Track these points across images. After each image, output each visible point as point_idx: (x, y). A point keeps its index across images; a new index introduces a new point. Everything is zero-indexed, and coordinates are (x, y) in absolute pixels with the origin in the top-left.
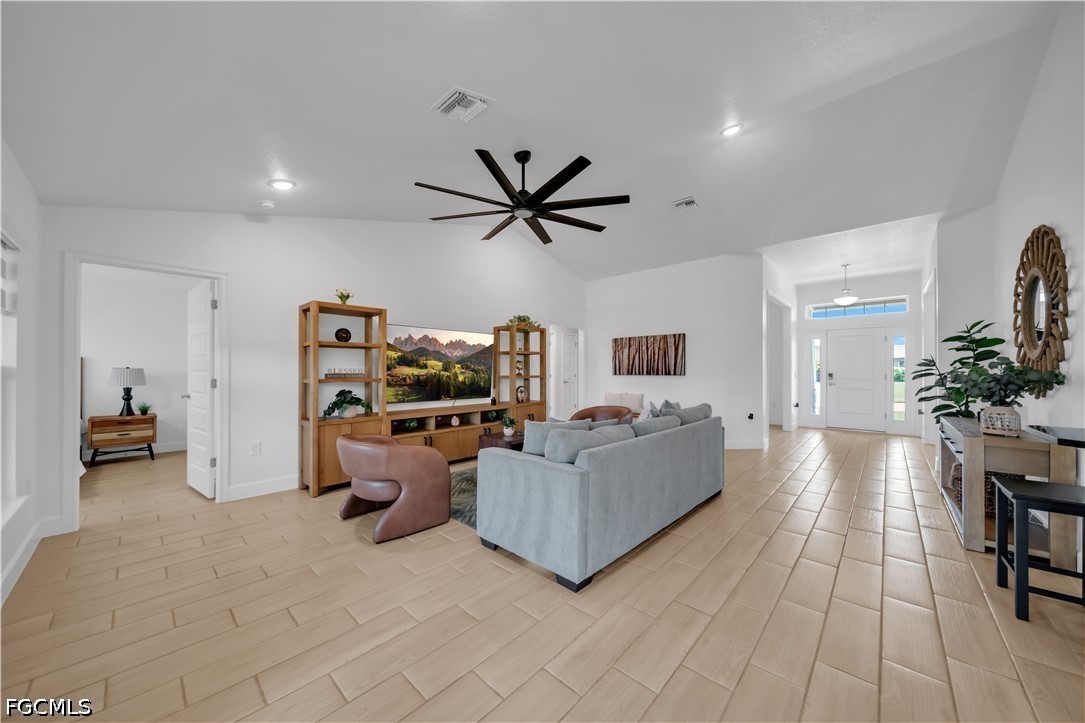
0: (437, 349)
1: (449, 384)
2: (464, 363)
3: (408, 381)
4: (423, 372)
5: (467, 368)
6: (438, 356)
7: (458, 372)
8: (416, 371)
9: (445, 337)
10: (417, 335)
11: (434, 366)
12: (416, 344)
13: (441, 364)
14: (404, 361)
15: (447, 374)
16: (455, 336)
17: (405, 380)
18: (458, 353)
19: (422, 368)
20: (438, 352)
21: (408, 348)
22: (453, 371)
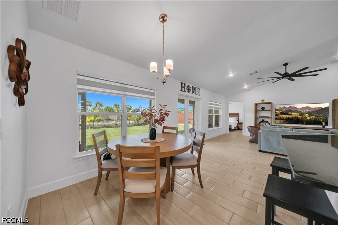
0: (296, 110)
1: (303, 120)
2: (310, 114)
3: (285, 119)
4: (291, 116)
5: (312, 115)
6: (296, 111)
7: (307, 116)
8: (288, 116)
9: (299, 106)
10: (287, 106)
11: (295, 115)
12: (287, 109)
13: (298, 114)
14: (282, 113)
15: (301, 117)
16: (304, 106)
17: (283, 118)
18: (307, 111)
19: (290, 115)
20: (297, 111)
21: (284, 110)
22: (305, 116)
